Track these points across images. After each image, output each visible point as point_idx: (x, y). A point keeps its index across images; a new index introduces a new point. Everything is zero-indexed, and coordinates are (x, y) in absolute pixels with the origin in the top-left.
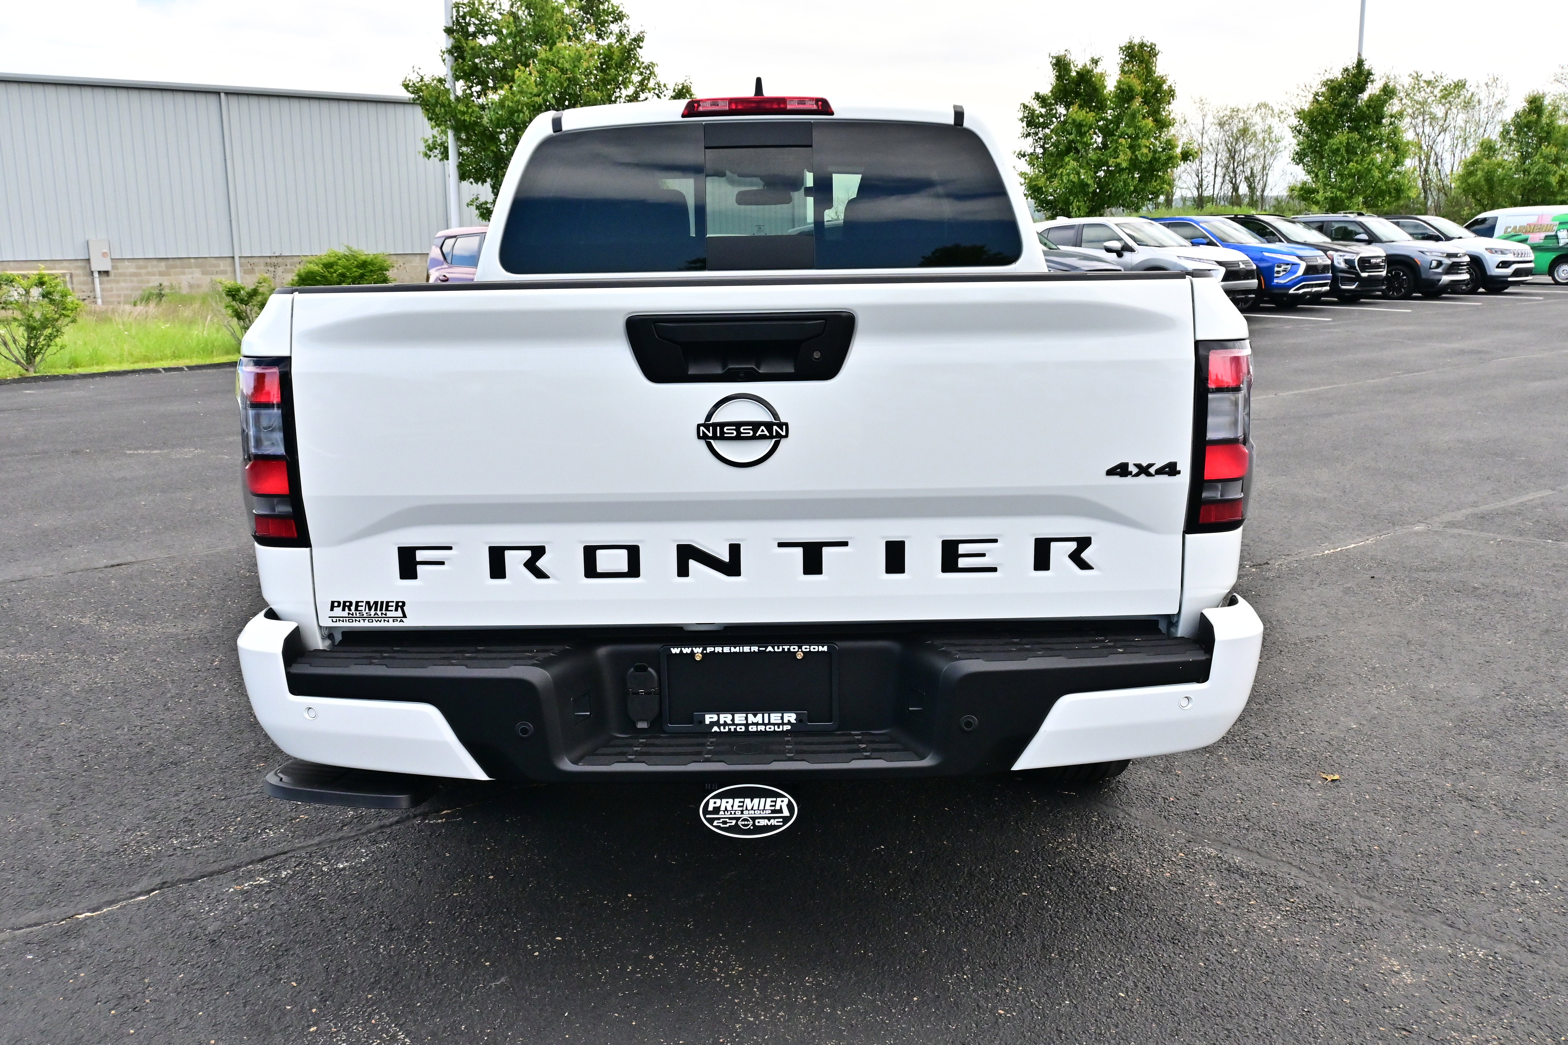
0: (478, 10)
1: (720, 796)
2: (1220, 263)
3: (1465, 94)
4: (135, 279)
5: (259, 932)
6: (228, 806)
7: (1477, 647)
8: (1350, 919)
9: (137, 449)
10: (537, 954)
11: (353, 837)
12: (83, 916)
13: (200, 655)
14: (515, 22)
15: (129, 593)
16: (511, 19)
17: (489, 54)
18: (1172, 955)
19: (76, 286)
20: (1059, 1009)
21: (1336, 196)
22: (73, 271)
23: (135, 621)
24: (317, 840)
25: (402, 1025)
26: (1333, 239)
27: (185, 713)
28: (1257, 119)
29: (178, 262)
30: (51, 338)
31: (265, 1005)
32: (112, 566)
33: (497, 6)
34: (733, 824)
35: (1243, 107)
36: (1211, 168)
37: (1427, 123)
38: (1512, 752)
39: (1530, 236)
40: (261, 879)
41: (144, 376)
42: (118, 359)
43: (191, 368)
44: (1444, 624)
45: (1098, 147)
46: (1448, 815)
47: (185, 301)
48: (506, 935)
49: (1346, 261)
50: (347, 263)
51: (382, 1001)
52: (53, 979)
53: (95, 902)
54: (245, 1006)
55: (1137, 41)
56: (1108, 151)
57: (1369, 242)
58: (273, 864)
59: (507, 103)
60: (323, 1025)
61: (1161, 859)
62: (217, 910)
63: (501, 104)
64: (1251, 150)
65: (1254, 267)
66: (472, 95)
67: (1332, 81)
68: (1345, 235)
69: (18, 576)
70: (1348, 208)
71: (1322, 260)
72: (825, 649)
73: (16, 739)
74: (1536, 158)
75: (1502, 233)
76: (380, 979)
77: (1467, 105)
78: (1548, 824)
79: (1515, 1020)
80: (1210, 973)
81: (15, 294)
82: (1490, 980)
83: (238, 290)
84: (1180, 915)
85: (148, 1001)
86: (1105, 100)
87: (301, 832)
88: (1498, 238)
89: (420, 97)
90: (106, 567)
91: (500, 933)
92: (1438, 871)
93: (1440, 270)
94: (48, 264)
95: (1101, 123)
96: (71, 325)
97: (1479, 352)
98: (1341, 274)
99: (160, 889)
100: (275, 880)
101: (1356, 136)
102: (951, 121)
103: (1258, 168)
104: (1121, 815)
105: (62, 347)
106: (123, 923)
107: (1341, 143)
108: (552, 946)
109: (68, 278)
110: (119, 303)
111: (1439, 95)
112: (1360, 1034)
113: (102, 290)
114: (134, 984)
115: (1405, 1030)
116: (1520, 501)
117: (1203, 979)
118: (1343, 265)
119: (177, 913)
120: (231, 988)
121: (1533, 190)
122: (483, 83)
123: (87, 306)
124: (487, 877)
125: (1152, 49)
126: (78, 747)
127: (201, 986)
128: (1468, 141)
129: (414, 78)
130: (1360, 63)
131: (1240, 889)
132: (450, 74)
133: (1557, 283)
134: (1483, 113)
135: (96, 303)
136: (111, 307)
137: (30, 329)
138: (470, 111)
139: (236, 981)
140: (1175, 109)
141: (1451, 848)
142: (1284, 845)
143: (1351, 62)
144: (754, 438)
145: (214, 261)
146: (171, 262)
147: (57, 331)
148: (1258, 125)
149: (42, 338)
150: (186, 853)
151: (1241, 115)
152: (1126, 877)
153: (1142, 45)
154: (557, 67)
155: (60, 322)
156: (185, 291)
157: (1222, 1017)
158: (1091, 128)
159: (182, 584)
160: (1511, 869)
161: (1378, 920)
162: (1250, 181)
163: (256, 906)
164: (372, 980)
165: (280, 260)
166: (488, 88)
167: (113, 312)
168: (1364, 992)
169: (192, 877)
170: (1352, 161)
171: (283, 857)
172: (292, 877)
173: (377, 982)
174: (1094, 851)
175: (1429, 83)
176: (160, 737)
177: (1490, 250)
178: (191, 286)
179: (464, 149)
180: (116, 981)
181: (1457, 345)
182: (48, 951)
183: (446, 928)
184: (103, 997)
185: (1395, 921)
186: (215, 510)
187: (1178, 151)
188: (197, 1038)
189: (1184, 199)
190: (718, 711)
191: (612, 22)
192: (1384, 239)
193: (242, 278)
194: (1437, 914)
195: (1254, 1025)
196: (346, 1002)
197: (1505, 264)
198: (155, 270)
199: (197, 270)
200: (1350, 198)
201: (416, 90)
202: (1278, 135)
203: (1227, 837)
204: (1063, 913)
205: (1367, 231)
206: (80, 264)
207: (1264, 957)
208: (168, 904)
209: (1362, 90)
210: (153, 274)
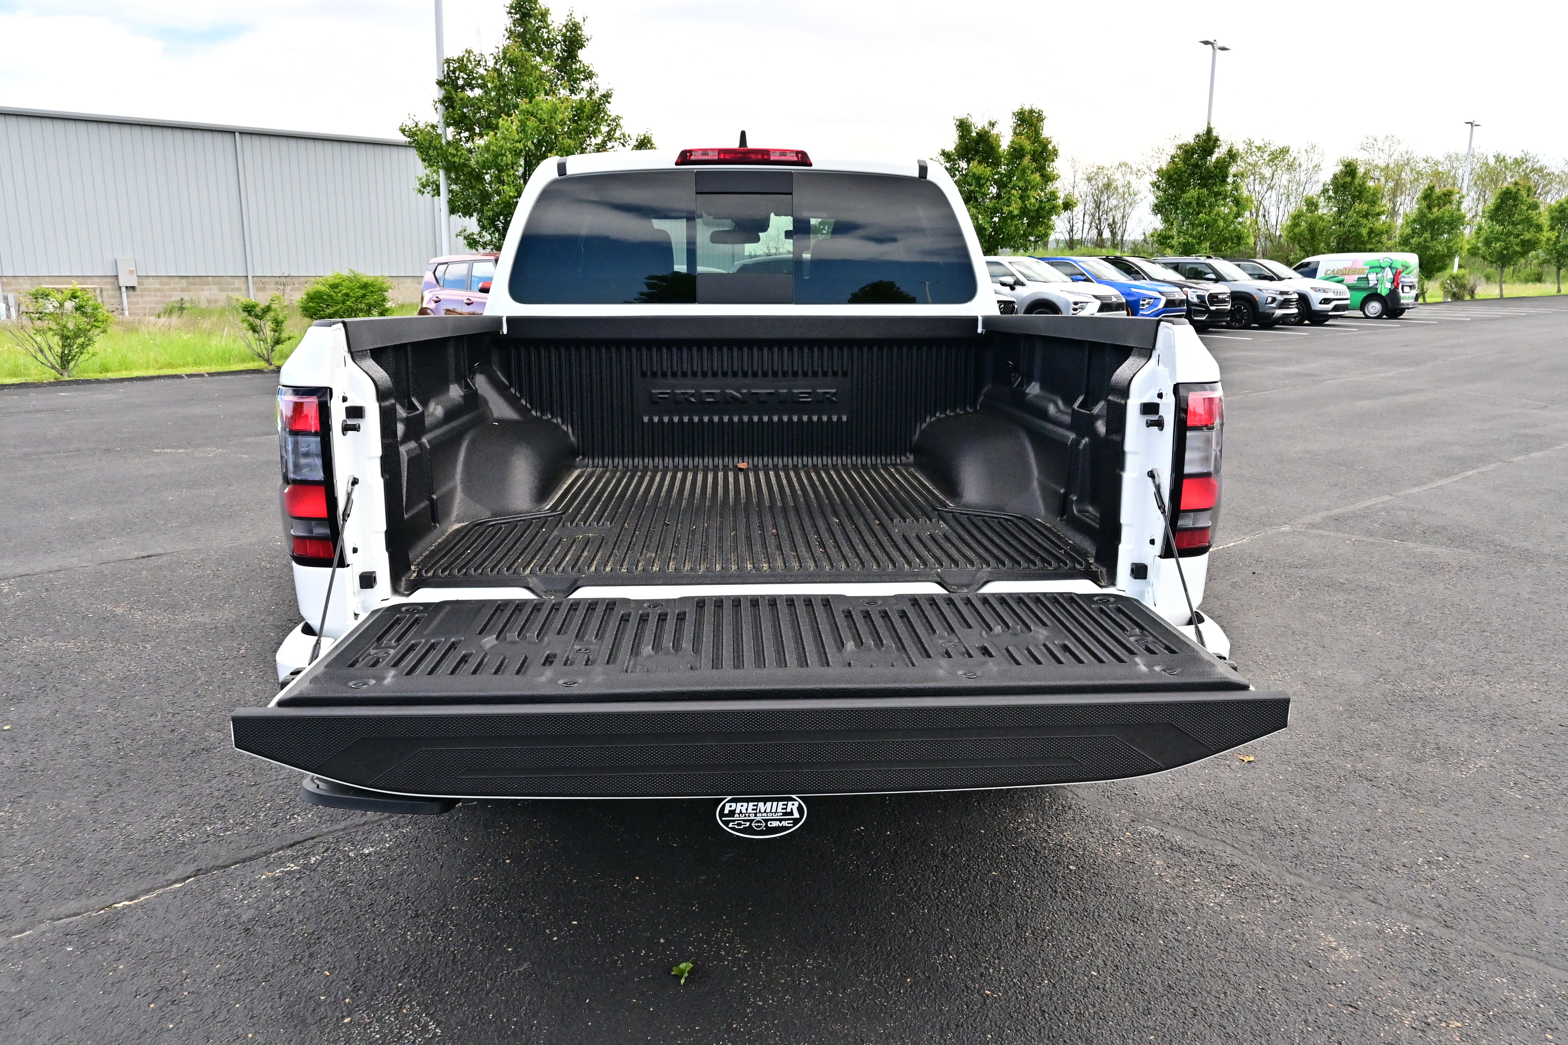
0: (466, 66)
1: (735, 800)
2: (1096, 297)
3: (1289, 158)
4: (159, 294)
5: (291, 920)
6: (258, 791)
7: (1352, 637)
8: (1285, 896)
9: (164, 448)
10: (555, 938)
11: (376, 821)
12: (121, 905)
13: (228, 643)
14: (499, 77)
15: (159, 583)
16: (496, 75)
17: (476, 105)
18: (1134, 933)
19: (106, 299)
20: (1040, 989)
21: (1188, 243)
22: (102, 286)
23: (165, 611)
24: (343, 825)
25: (431, 1014)
26: (1187, 278)
27: (214, 700)
28: (1118, 175)
29: (198, 280)
30: (83, 346)
31: (300, 995)
32: (143, 557)
33: (483, 63)
34: (747, 826)
35: (1107, 165)
36: (1081, 216)
37: (1257, 182)
38: (1398, 734)
39: (1346, 278)
40: (292, 865)
41: (168, 381)
42: (145, 365)
43: (211, 374)
44: (1320, 616)
45: (993, 197)
46: (1354, 794)
47: (204, 314)
48: (525, 920)
49: (1198, 297)
50: (351, 285)
51: (412, 990)
52: (92, 972)
53: (132, 890)
54: (280, 998)
55: (1027, 108)
56: (1002, 201)
57: (1216, 281)
58: (302, 850)
59: (492, 147)
60: (357, 1016)
61: (1111, 838)
62: (250, 897)
63: (487, 148)
64: (1113, 202)
65: (1124, 301)
66: (460, 140)
67: (1186, 146)
68: (1195, 274)
69: (55, 566)
70: (1198, 252)
71: (1178, 295)
73: (55, 726)
74: (1350, 213)
75: (1323, 275)
76: (409, 967)
77: (1290, 167)
78: (1441, 803)
79: (1446, 996)
80: (1170, 951)
81: (51, 306)
82: (1417, 956)
83: (254, 307)
84: (1135, 894)
85: (186, 993)
86: (1000, 157)
87: (328, 818)
88: (1320, 279)
89: (415, 140)
90: (137, 558)
91: (520, 917)
92: (1352, 848)
93: (1274, 305)
94: (80, 279)
95: (996, 177)
96: (102, 335)
97: (1312, 375)
98: (1193, 308)
99: (195, 876)
100: (305, 866)
101: (1205, 191)
102: (915, 173)
103: (1119, 216)
104: (1070, 795)
105: (93, 355)
106: (160, 912)
107: (1193, 197)
108: (569, 930)
109: (98, 292)
110: (145, 315)
111: (1267, 159)
112: (1312, 1011)
113: (129, 303)
114: (172, 976)
115: (1351, 1006)
116: (1365, 505)
117: (1164, 957)
118: (1195, 300)
119: (213, 901)
120: (265, 979)
121: (1346, 240)
122: (470, 130)
123: (115, 317)
124: (504, 861)
125: (1039, 115)
126: (114, 734)
127: (238, 977)
128: (1291, 197)
129: (410, 124)
130: (1209, 131)
131: (1184, 868)
132: (442, 121)
133: (1367, 317)
134: (1303, 174)
135: (123, 314)
136: (137, 318)
137: (65, 338)
138: (459, 154)
139: (271, 971)
140: (1058, 166)
141: (1361, 826)
142: (1216, 824)
143: (1202, 130)
145: (230, 280)
146: (191, 280)
147: (89, 340)
148: (1119, 180)
149: (75, 346)
150: (220, 840)
151: (1105, 172)
152: (1083, 855)
153: (1031, 112)
154: (535, 117)
155: (91, 332)
156: (204, 305)
157: (1186, 995)
158: (988, 180)
159: (208, 576)
160: (1416, 847)
161: (1309, 897)
162: (1112, 226)
163: (287, 893)
164: (402, 968)
165: (289, 280)
166: (476, 134)
167: (139, 322)
168: (1309, 969)
169: (226, 863)
170: (1202, 212)
171: (312, 842)
172: (321, 862)
173: (406, 970)
174: (1051, 831)
175: (1259, 148)
176: (192, 723)
177: (1315, 289)
178: (209, 301)
179: (454, 187)
180: (154, 973)
181: (1293, 369)
182: (88, 942)
183: (469, 913)
184: (142, 990)
185: (1324, 898)
186: (237, 505)
187: (1060, 202)
188: (235, 1032)
189: (1057, 242)
191: (583, 80)
192: (1228, 278)
193: (255, 294)
194: (1360, 890)
195: (1216, 1003)
196: (378, 991)
197: (1326, 301)
198: (178, 286)
199: (215, 287)
200: (1199, 243)
201: (412, 135)
202: (1136, 189)
203: (1165, 816)
204: (1031, 892)
205: (1215, 271)
206: (109, 280)
207: (1215, 935)
208: (203, 892)
209: (1211, 153)
210: (175, 290)
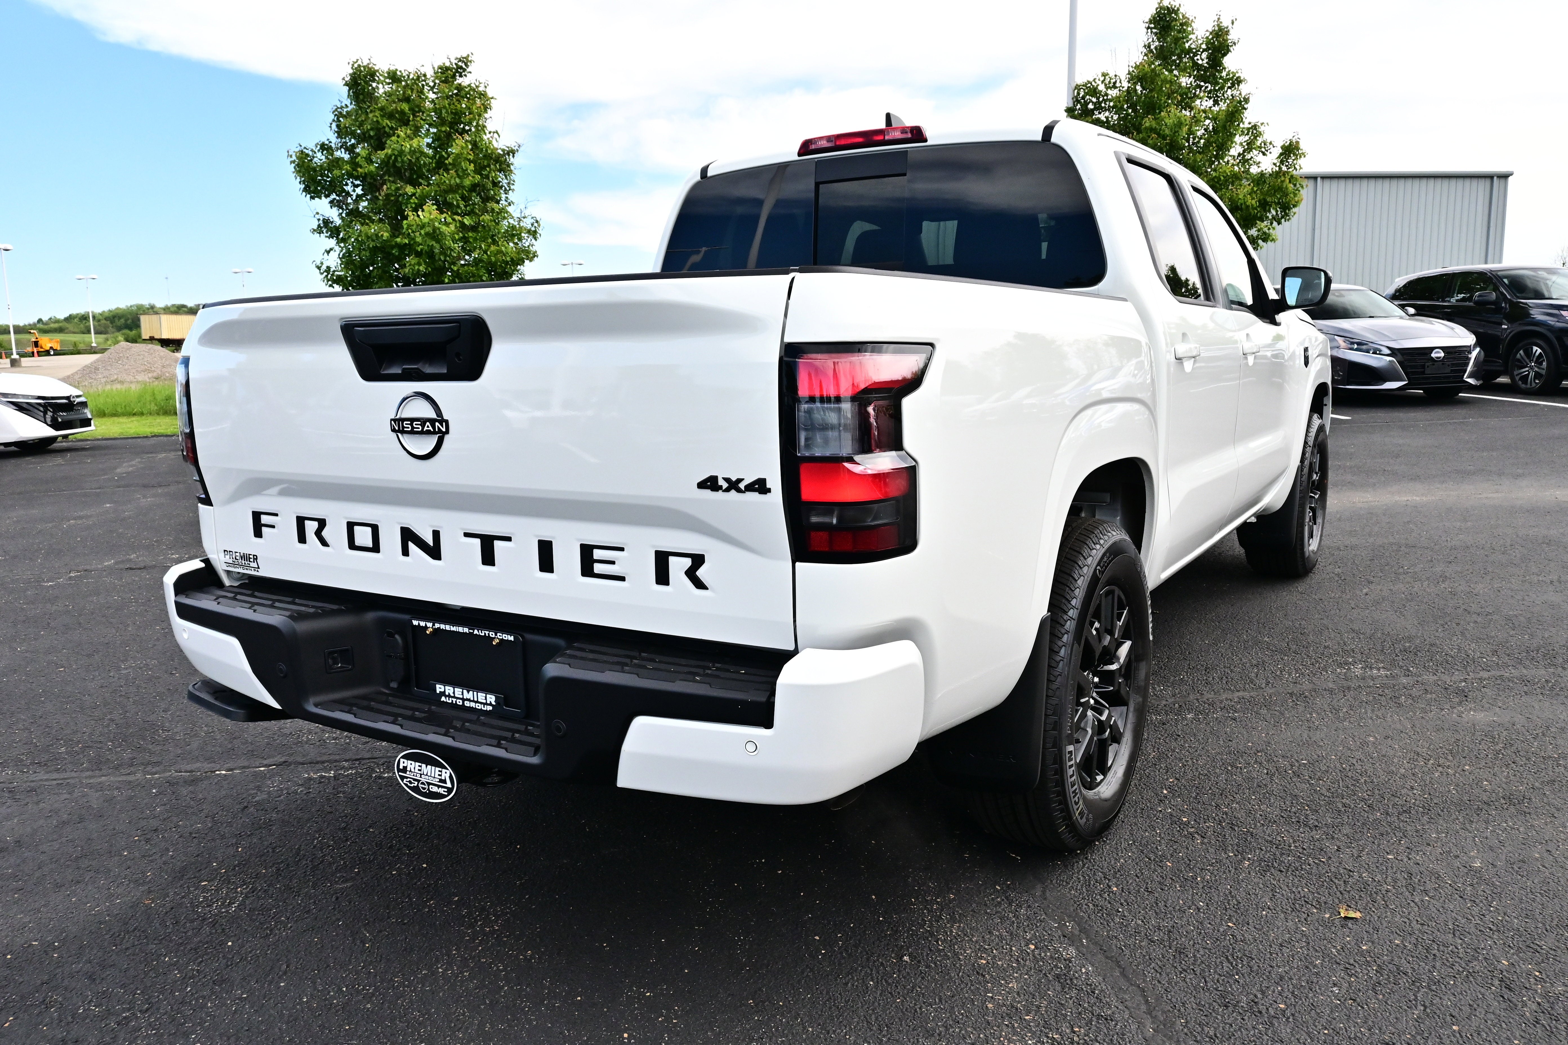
1: (407, 757)
12: (219, 772)
25: (248, 897)
31: (206, 859)
34: (416, 785)
40: (332, 773)
51: (264, 877)
54: (196, 856)
58: (355, 764)
61: (1002, 944)
62: (278, 787)
72: (512, 638)
76: (285, 861)
85: (161, 836)
99: (278, 765)
102: (1040, 136)
131: (1036, 1000)
142: (1167, 971)
144: (422, 433)
163: (300, 790)
174: (946, 918)
182: (167, 789)
184: (146, 827)
190: (445, 683)
196: (246, 871)
203: (1116, 943)
